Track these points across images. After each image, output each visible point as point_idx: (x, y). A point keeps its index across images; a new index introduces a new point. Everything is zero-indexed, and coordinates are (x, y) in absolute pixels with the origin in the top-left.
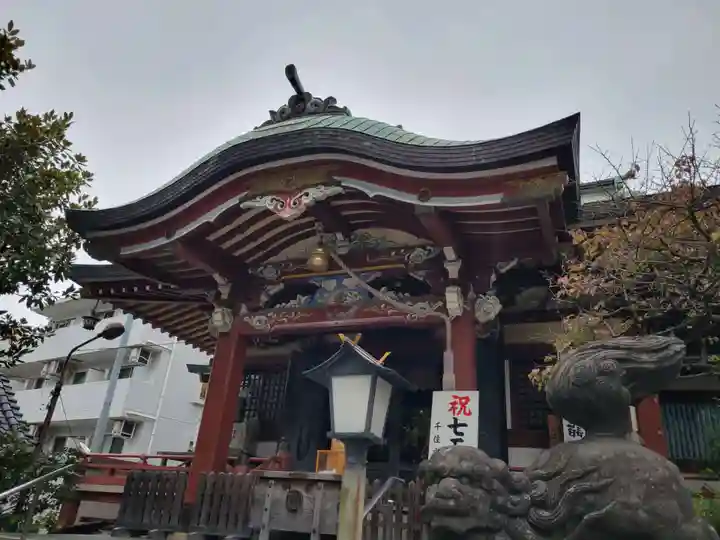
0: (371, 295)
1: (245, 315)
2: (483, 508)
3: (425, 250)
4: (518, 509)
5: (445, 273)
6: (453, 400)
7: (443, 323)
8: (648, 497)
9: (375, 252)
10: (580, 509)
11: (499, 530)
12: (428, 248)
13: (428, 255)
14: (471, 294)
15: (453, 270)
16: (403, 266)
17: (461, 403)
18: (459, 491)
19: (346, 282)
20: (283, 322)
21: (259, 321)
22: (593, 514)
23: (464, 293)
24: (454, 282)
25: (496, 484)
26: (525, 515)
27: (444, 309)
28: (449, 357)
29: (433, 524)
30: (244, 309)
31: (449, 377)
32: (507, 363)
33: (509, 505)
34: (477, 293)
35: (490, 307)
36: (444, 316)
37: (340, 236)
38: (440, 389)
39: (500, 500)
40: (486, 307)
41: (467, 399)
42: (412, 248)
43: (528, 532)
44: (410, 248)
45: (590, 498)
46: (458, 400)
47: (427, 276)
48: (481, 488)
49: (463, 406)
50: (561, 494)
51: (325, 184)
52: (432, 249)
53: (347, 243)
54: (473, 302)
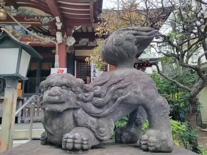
0: (27, 33)
2: (73, 99)
3: (49, 18)
4: (88, 99)
5: (56, 27)
6: (58, 71)
7: (55, 45)
8: (144, 88)
9: (28, 17)
10: (116, 96)
11: (79, 108)
12: (50, 17)
13: (50, 20)
14: (65, 36)
15: (59, 26)
16: (40, 23)
17: (61, 72)
18: (61, 92)
19: (16, 27)
22: (122, 97)
23: (63, 35)
24: (60, 31)
25: (79, 89)
26: (91, 101)
27: (55, 40)
28: (57, 57)
29: (47, 109)
31: (57, 63)
32: (75, 61)
33: (84, 97)
34: (67, 36)
35: (71, 41)
36: (55, 43)
37: (12, 7)
39: (80, 95)
40: (70, 41)
41: (63, 71)
42: (44, 17)
43: (93, 107)
44: (43, 17)
45: (121, 91)
46: (60, 71)
47: (50, 28)
48: (72, 90)
50: (107, 90)
52: (51, 18)
53: (16, 11)
54: (66, 39)
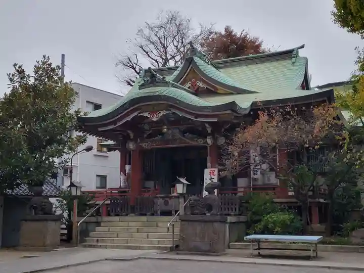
1: (139, 143)
6: (210, 171)
7: (207, 147)
15: (209, 130)
20: (154, 145)
21: (145, 145)
24: (210, 134)
30: (139, 140)
31: (209, 164)
36: (207, 145)
38: (207, 168)
41: (214, 171)
46: (212, 171)
49: (213, 173)
51: (166, 110)
